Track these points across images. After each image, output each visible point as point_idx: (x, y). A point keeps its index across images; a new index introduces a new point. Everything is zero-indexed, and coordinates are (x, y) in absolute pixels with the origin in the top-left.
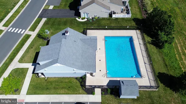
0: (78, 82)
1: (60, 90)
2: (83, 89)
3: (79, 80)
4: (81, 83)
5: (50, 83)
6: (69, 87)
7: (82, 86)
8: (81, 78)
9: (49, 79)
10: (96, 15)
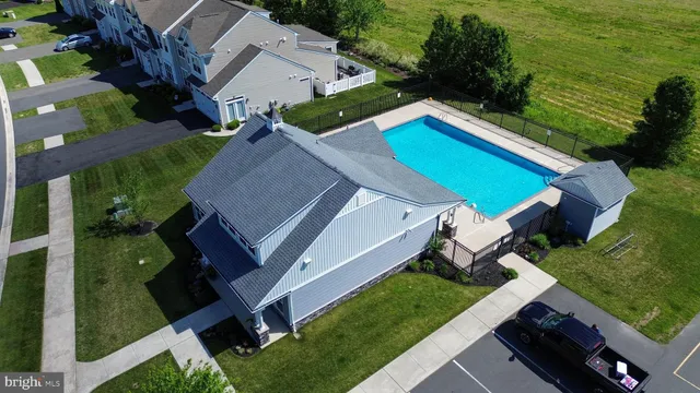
0: (423, 276)
1: (397, 333)
2: (468, 284)
3: (423, 270)
4: (438, 272)
5: (330, 335)
6: (417, 307)
7: (452, 278)
8: (423, 257)
9: (310, 329)
10: (273, 101)
